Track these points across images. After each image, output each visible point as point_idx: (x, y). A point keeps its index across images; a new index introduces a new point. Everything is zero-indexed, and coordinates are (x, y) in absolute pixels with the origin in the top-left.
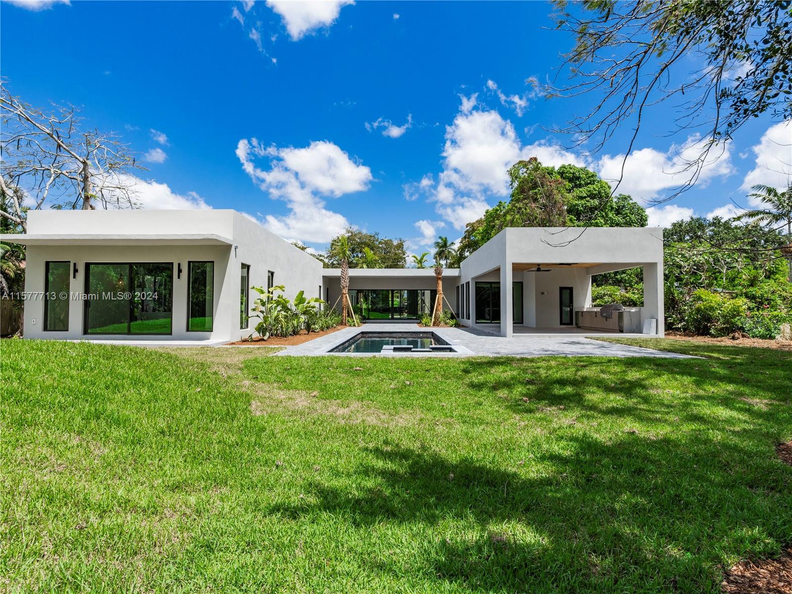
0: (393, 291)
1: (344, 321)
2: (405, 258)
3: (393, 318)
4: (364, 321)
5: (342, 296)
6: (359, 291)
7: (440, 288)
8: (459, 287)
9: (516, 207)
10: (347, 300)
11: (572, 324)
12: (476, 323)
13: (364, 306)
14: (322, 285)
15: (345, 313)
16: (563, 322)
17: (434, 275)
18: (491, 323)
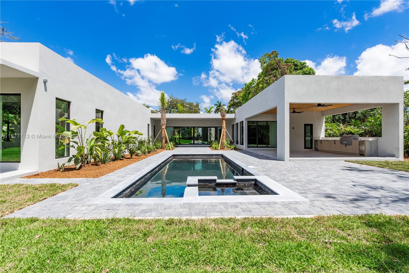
0: (194, 128)
1: (163, 146)
2: (199, 112)
3: (194, 144)
4: (177, 146)
5: (162, 131)
6: (175, 128)
7: (224, 125)
8: (234, 125)
9: (265, 79)
10: (165, 133)
11: (312, 148)
12: (248, 147)
13: (178, 137)
14: (150, 123)
15: (164, 141)
16: (306, 147)
17: (220, 117)
18: (257, 147)
